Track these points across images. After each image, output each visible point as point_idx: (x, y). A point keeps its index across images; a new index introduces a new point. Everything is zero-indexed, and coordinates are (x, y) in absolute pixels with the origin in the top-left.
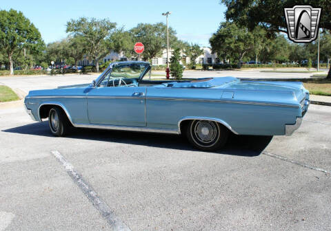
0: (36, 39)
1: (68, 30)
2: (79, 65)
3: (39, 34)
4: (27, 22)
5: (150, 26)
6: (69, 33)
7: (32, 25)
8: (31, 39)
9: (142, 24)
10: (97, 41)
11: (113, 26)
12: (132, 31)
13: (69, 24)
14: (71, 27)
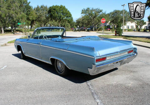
0: (69, 17)
1: (82, 13)
2: (90, 28)
3: (71, 15)
4: (67, 10)
5: (119, 11)
6: (82, 14)
7: (69, 11)
8: (67, 17)
9: (116, 10)
10: (94, 18)
11: (101, 11)
12: (111, 13)
13: (83, 10)
14: (83, 12)
